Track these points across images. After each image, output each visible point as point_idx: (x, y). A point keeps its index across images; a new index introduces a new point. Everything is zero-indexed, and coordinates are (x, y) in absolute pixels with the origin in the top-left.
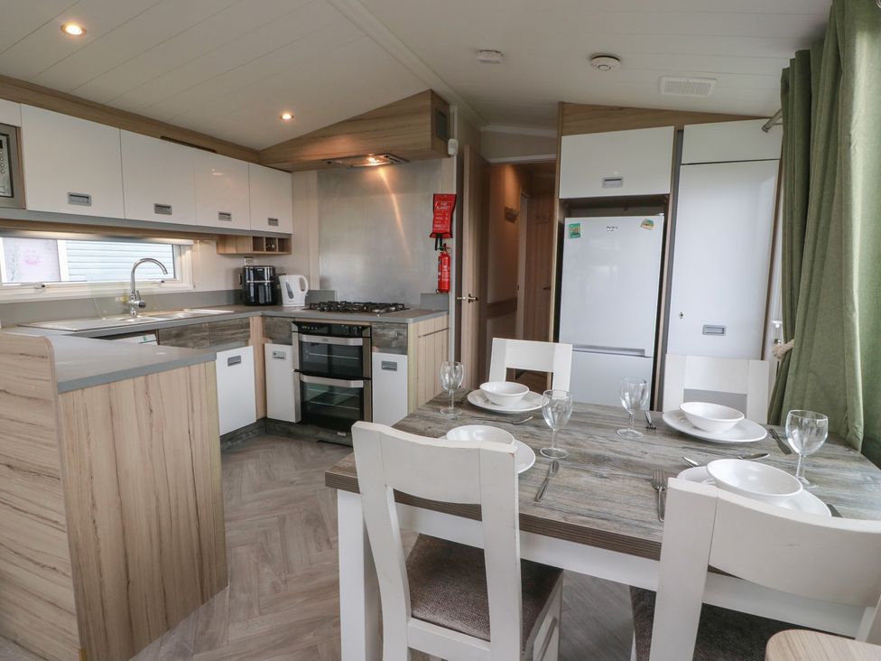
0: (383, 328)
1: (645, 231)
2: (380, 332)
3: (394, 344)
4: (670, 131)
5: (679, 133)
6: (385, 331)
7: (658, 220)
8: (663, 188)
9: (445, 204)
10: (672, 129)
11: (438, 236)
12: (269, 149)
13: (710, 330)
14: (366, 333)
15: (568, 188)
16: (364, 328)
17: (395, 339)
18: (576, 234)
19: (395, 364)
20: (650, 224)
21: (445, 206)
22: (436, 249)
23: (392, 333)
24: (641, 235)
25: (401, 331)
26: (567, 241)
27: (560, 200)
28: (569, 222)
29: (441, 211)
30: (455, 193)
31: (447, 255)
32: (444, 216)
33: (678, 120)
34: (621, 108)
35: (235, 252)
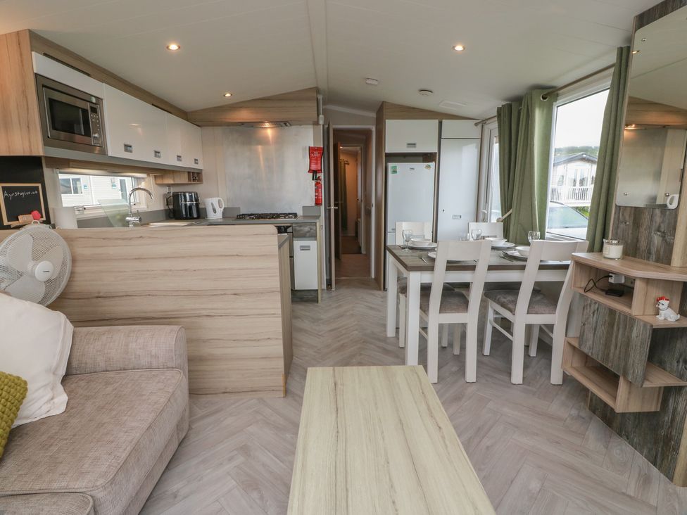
0: (301, 226)
1: (427, 170)
2: (298, 228)
3: (308, 234)
4: (437, 122)
5: (440, 123)
6: (302, 228)
7: (432, 164)
8: (434, 149)
9: (317, 153)
10: (437, 121)
11: (314, 172)
12: (196, 111)
13: (455, 217)
14: (290, 230)
15: (390, 148)
16: (288, 227)
17: (309, 232)
18: (395, 172)
19: (309, 247)
20: (429, 167)
21: (317, 154)
22: (313, 179)
23: (307, 229)
24: (424, 172)
25: (312, 227)
26: (390, 175)
27: (386, 154)
28: (390, 165)
29: (314, 157)
30: (322, 146)
31: (319, 183)
32: (317, 160)
33: (440, 116)
34: (414, 108)
35: (172, 182)
